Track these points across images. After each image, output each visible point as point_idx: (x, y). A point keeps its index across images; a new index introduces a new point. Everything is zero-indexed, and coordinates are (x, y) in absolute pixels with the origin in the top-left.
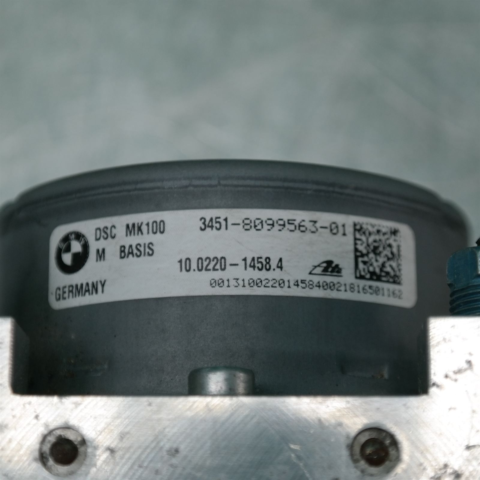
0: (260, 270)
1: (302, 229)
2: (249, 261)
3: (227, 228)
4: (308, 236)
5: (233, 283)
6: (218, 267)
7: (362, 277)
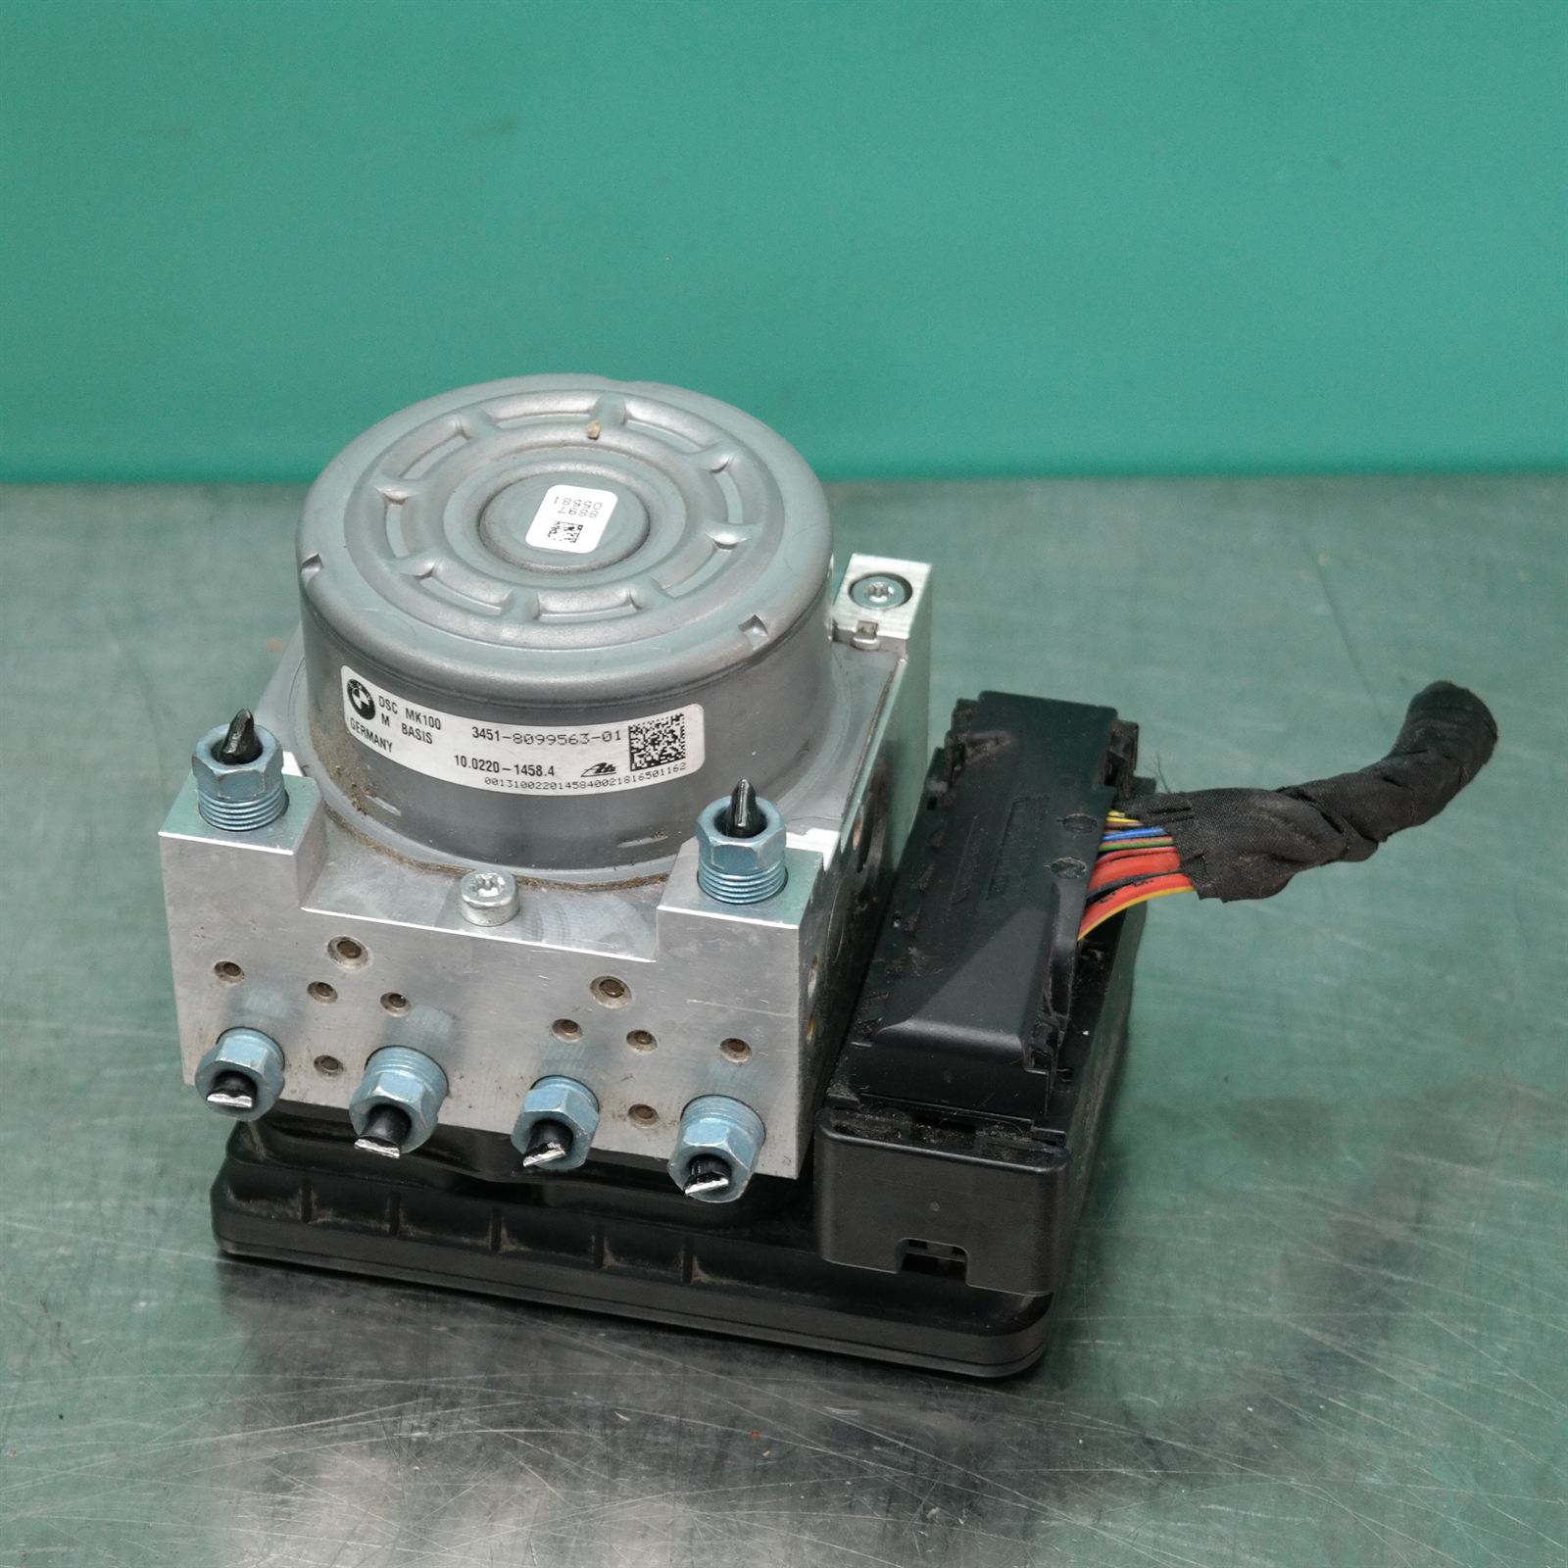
0: (532, 775)
1: (573, 742)
2: (521, 768)
3: (498, 739)
4: (580, 747)
5: (506, 783)
6: (491, 768)
7: (638, 768)
